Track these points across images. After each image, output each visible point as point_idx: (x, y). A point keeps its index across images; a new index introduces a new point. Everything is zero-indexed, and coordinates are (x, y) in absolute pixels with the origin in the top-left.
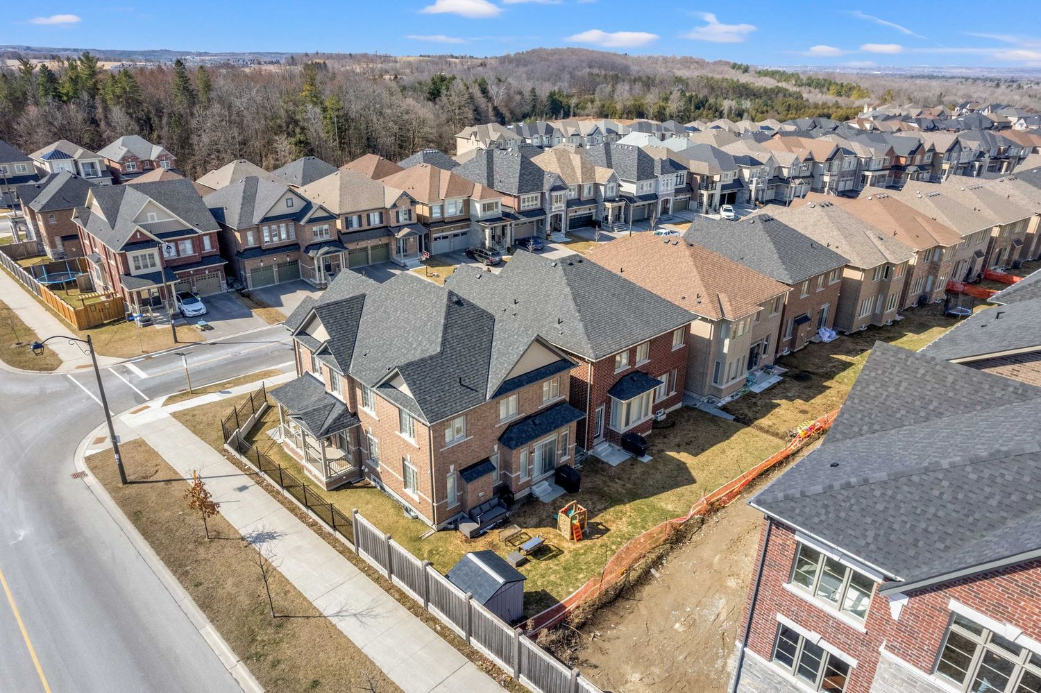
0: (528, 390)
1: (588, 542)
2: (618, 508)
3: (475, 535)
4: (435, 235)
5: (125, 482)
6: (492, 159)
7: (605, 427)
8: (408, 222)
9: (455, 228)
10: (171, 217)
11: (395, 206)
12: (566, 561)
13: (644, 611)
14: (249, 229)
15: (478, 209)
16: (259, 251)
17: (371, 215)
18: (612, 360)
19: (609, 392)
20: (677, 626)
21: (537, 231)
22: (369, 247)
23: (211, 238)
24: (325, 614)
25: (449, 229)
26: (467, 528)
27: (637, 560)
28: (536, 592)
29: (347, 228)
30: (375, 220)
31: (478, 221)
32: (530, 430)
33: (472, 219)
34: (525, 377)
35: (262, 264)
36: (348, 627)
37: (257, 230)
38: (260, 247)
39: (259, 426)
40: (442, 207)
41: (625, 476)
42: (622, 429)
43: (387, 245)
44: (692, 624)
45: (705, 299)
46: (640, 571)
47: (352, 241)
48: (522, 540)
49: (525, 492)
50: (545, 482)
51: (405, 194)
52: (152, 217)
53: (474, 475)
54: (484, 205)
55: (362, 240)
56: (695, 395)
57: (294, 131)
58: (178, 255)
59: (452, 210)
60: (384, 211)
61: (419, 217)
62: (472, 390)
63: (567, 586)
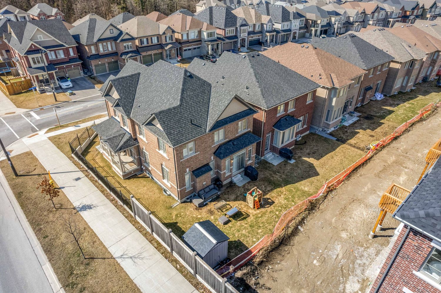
0: (230, 126)
1: (263, 210)
2: (279, 189)
3: (201, 206)
4: (184, 49)
5: (16, 175)
6: (212, 11)
7: (271, 144)
8: (171, 41)
9: (194, 45)
10: (51, 38)
11: (164, 33)
12: (251, 221)
13: (295, 252)
14: (92, 45)
15: (205, 35)
16: (98, 56)
17: (153, 38)
18: (276, 109)
19: (273, 126)
20: (315, 262)
21: (234, 47)
22: (153, 54)
23: (73, 49)
24: (114, 256)
25: (191, 45)
26: (197, 202)
27: (290, 221)
28: (235, 241)
29: (141, 45)
30: (155, 41)
31: (205, 41)
32: (231, 148)
33: (202, 40)
34: (229, 119)
35: (100, 63)
36: (126, 265)
37: (96, 45)
38: (98, 54)
39: (92, 143)
40: (188, 34)
41: (282, 171)
42: (280, 146)
43: (161, 53)
44: (323, 261)
45: (324, 77)
46: (293, 228)
47: (144, 51)
48: (227, 208)
49: (229, 180)
50: (239, 175)
51: (169, 27)
52: (40, 37)
53: (200, 173)
54: (208, 33)
55: (149, 50)
56: (315, 127)
57: (120, 2)
58: (57, 57)
59: (193, 35)
60: (159, 36)
61: (177, 39)
62: (198, 126)
63: (252, 237)
